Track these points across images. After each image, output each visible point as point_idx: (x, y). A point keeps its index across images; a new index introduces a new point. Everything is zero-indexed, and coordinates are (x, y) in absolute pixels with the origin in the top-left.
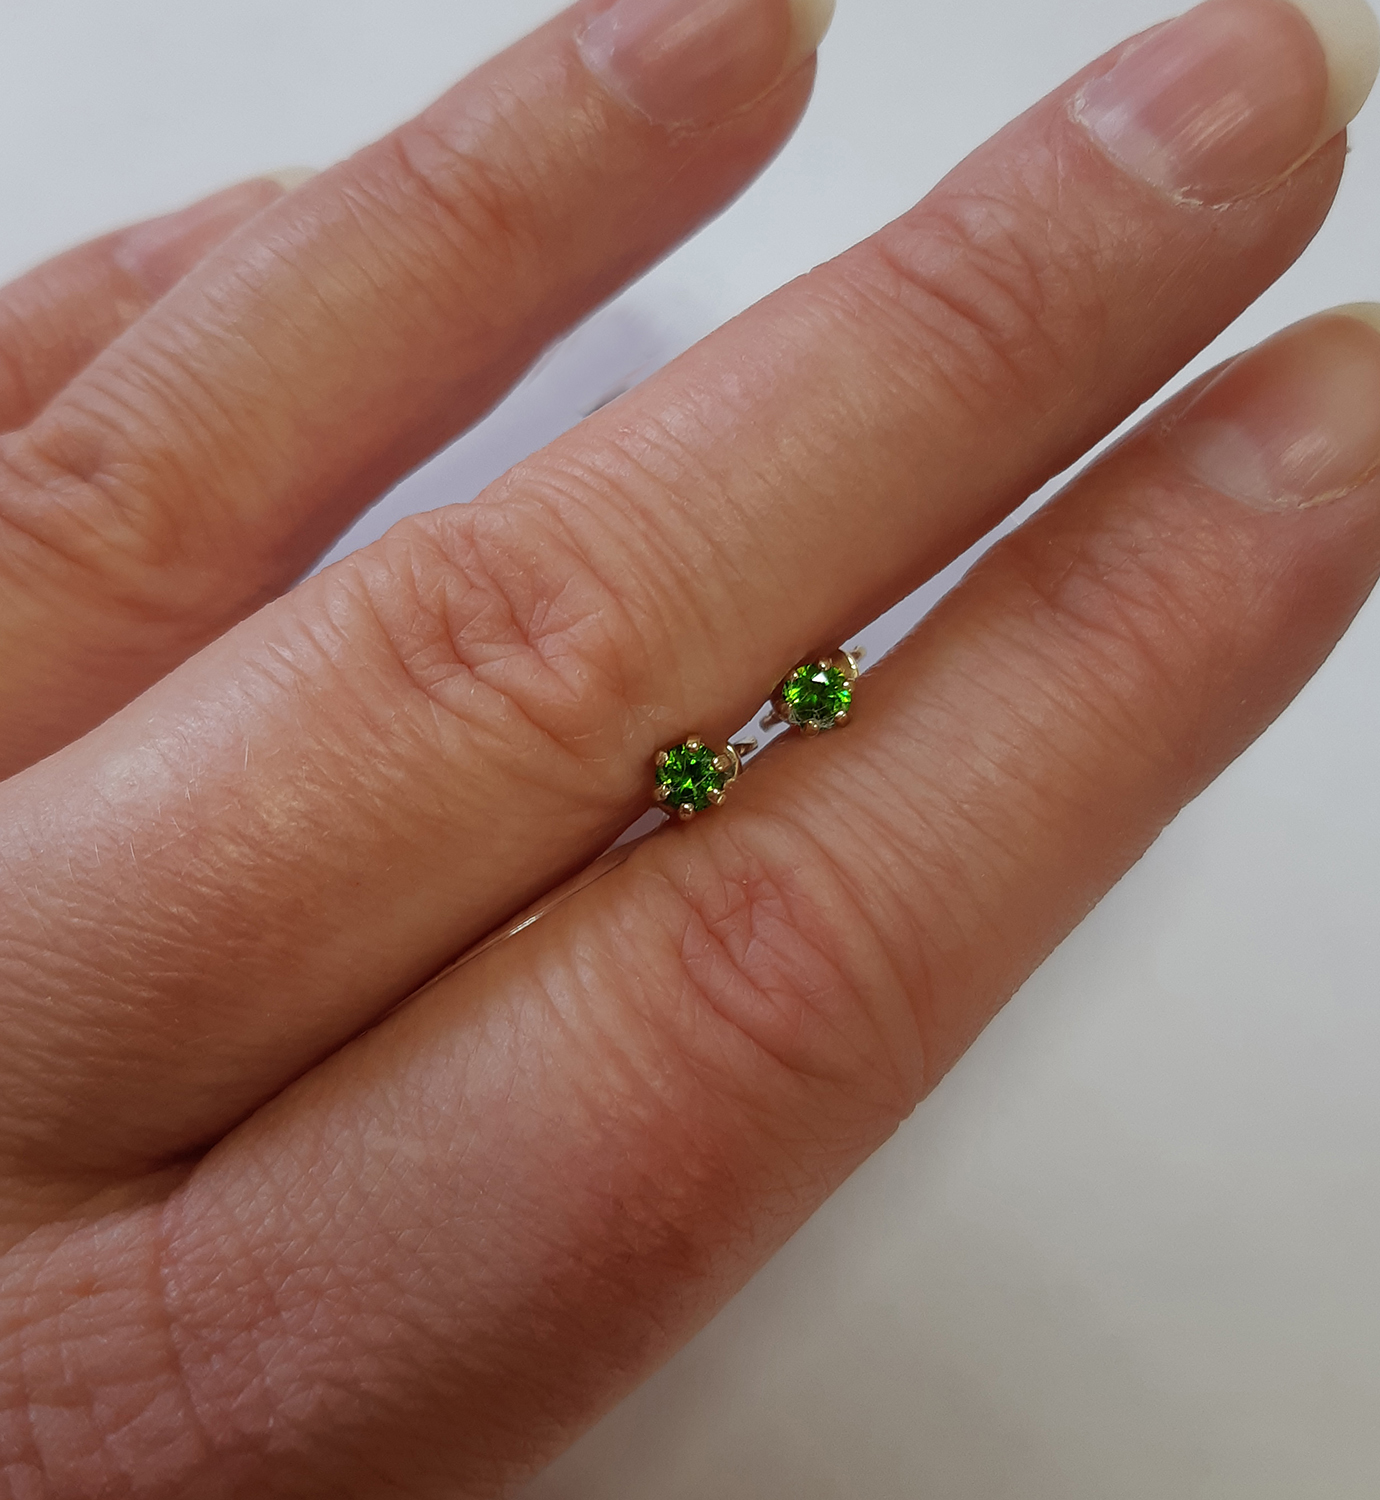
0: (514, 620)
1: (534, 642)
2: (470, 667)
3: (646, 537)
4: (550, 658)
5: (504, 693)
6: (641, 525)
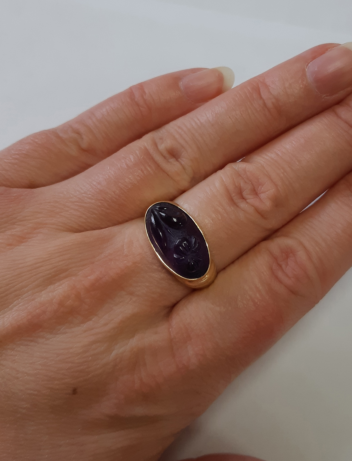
0: (255, 190)
1: (258, 195)
2: (245, 200)
3: (283, 174)
4: (262, 199)
5: (253, 206)
6: (282, 171)
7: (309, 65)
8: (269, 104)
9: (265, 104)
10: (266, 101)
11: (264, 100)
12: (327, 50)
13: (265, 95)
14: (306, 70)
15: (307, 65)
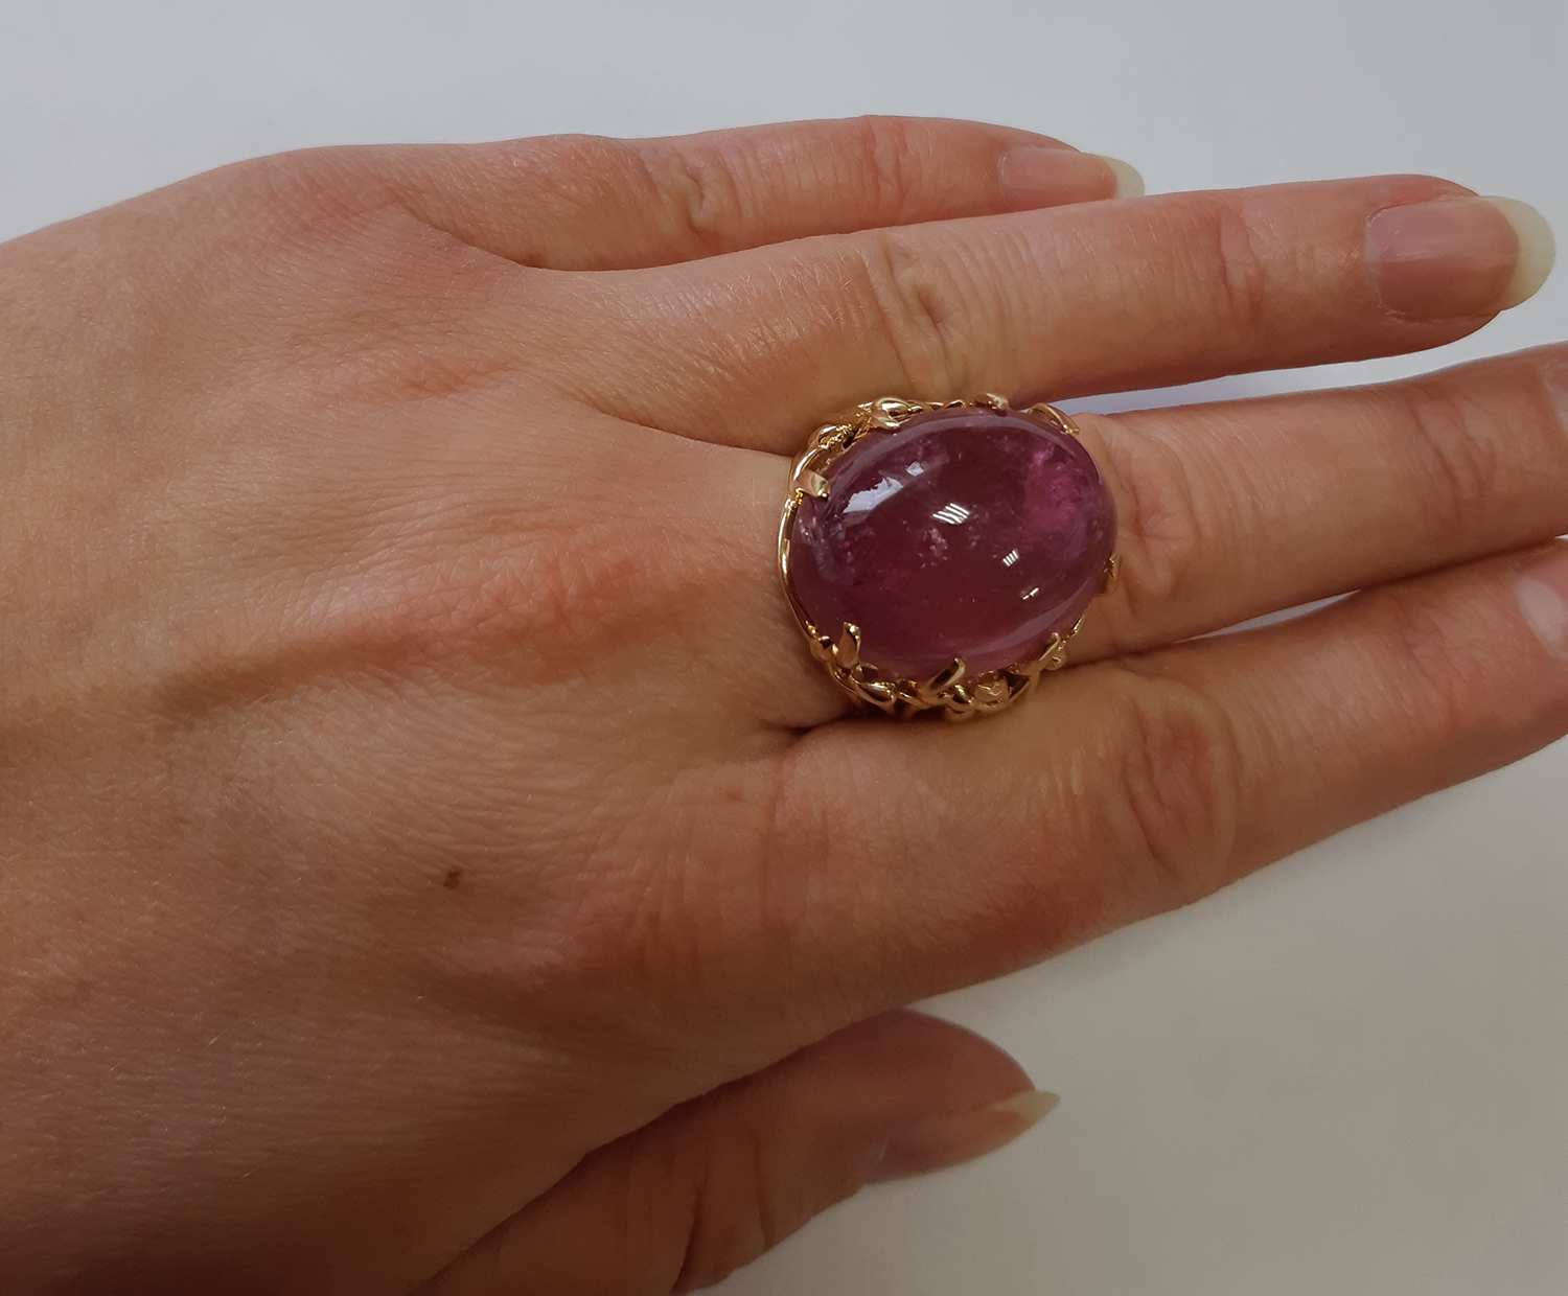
7: (1379, 215)
8: (1237, 278)
9: (1223, 271)
10: (1228, 266)
11: (1223, 261)
12: (1439, 194)
13: (1231, 248)
14: (1369, 225)
15: (1375, 214)
